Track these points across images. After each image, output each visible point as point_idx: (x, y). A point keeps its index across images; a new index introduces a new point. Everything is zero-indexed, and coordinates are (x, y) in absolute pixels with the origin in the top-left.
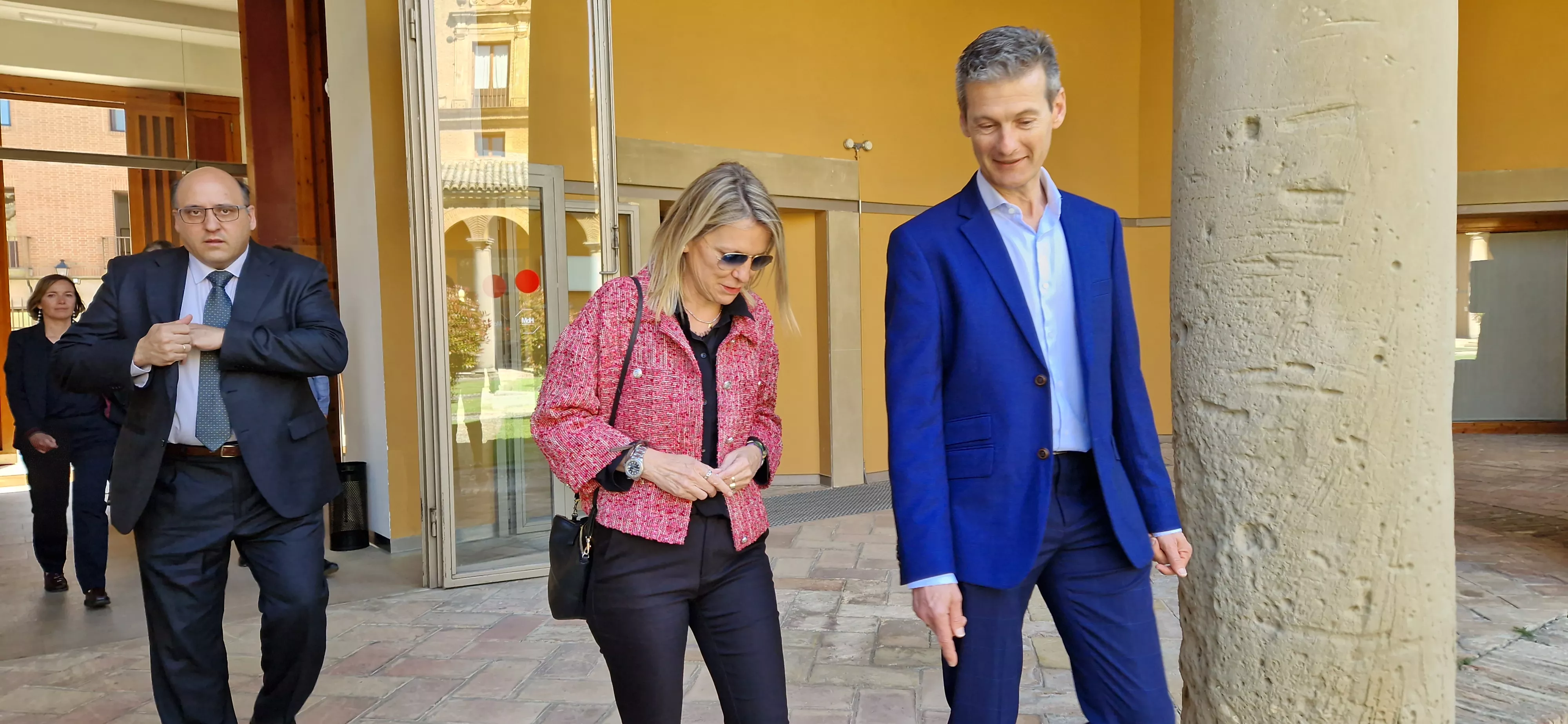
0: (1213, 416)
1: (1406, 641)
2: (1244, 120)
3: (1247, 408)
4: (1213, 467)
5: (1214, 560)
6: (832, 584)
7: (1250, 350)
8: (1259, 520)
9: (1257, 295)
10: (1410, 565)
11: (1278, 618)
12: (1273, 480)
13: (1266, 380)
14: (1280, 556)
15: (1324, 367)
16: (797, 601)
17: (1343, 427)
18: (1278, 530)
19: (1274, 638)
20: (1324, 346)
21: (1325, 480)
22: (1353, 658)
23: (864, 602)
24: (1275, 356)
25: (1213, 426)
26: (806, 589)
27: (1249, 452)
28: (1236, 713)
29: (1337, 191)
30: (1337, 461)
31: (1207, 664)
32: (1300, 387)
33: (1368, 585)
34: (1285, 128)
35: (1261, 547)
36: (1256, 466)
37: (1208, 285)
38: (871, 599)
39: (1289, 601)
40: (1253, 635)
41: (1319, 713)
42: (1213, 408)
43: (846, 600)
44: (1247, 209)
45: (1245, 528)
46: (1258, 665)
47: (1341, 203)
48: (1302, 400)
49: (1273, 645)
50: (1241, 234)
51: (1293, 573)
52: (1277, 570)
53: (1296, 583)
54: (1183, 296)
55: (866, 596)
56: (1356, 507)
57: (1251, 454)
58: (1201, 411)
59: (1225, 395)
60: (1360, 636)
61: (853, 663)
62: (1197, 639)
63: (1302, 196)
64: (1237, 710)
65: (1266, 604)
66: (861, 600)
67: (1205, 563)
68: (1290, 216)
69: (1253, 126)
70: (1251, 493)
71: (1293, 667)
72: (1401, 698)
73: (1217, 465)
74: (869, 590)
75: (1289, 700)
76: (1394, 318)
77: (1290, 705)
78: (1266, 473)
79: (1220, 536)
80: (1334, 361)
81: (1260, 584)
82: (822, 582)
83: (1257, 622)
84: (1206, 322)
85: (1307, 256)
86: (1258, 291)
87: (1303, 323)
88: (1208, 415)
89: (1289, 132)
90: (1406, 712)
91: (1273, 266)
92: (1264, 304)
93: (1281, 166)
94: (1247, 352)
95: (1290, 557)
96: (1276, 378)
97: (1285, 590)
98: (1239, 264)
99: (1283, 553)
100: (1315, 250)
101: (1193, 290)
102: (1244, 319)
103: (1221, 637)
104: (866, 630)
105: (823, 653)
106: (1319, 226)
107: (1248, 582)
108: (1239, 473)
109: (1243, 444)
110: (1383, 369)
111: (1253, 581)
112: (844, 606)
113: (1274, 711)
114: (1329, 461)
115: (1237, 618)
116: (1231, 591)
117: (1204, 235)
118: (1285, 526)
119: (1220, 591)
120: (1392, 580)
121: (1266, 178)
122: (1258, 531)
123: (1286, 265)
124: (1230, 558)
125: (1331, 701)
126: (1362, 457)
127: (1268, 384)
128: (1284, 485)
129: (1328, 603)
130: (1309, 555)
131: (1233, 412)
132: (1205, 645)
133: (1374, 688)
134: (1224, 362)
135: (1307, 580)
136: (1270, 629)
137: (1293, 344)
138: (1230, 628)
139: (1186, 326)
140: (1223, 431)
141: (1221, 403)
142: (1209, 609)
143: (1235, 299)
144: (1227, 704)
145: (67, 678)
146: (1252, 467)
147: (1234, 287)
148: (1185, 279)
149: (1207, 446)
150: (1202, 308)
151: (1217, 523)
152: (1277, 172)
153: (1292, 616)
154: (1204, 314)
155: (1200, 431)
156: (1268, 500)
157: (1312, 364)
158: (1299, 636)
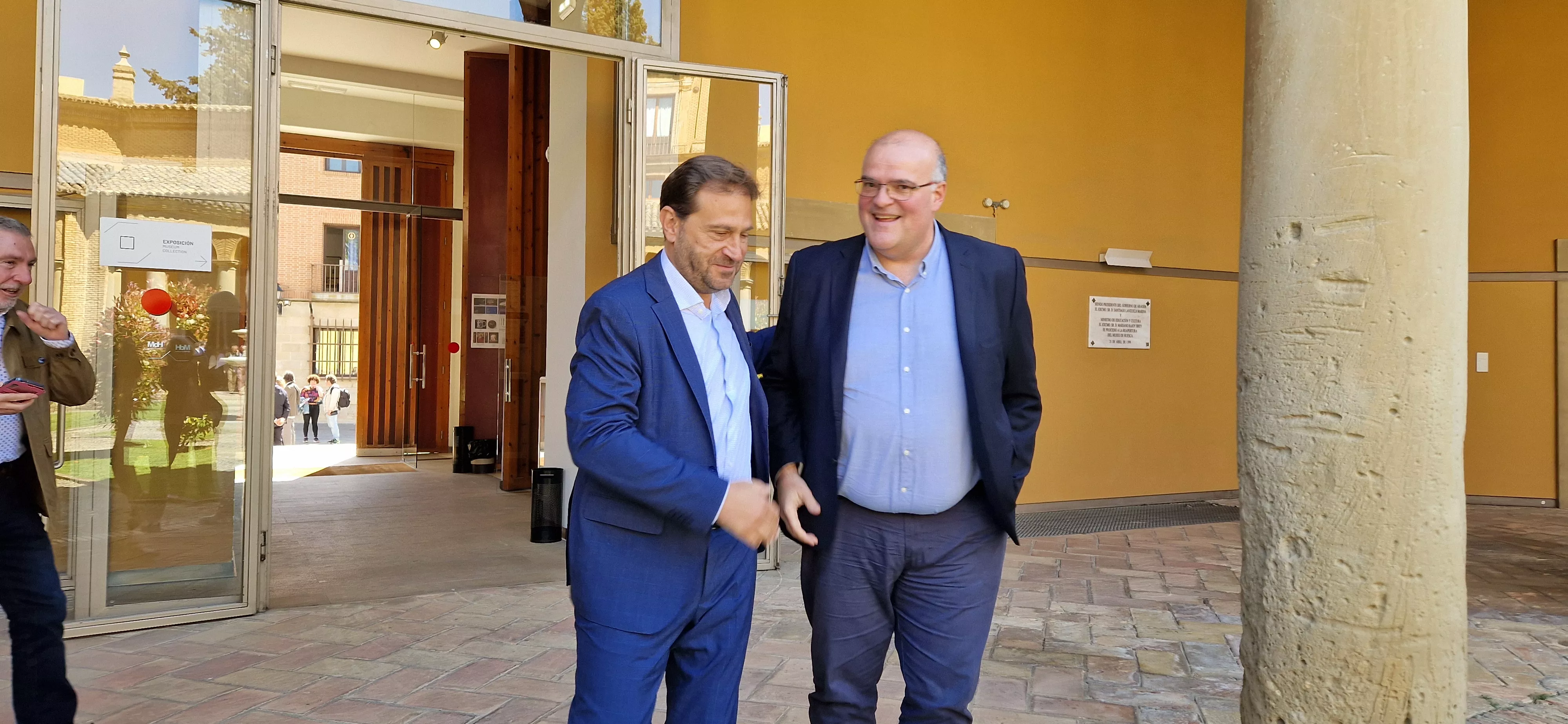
0: (1265, 452)
1: (1415, 636)
2: (1290, 225)
3: (1289, 446)
4: (1264, 492)
5: (1264, 566)
7: (1292, 401)
8: (1298, 535)
9: (1298, 359)
10: (1420, 575)
11: (1312, 613)
12: (1309, 503)
13: (1304, 424)
14: (1313, 562)
15: (1349, 416)
17: (1363, 464)
18: (1312, 542)
19: (1308, 628)
20: (1349, 400)
21: (1349, 504)
22: (1371, 647)
24: (1311, 406)
25: (1264, 459)
27: (1291, 480)
28: (1279, 688)
29: (1360, 281)
30: (1359, 490)
31: (1258, 649)
32: (1329, 431)
33: (1384, 589)
34: (1320, 232)
35: (1300, 556)
36: (1296, 491)
37: (1262, 350)
39: (1320, 599)
40: (1292, 625)
41: (1343, 689)
42: (1264, 445)
44: (1290, 292)
45: (1287, 541)
46: (1295, 649)
47: (1362, 291)
48: (1331, 442)
49: (1307, 633)
50: (1286, 311)
51: (1323, 577)
52: (1312, 574)
53: (1325, 584)
54: (1244, 357)
56: (1374, 527)
57: (1293, 482)
58: (1256, 447)
59: (1273, 435)
60: (1378, 629)
62: (1252, 629)
63: (1333, 285)
64: (1280, 686)
65: (1302, 601)
67: (1257, 569)
68: (1324, 300)
69: (1297, 229)
70: (1291, 513)
71: (1323, 652)
72: (1411, 681)
73: (1267, 490)
75: (1320, 678)
76: (1406, 380)
77: (1321, 682)
78: (1303, 498)
79: (1269, 547)
80: (1357, 412)
81: (1298, 585)
83: (1296, 616)
84: (1260, 378)
85: (1336, 330)
86: (1299, 356)
87: (1333, 381)
88: (1261, 451)
89: (1323, 235)
90: (1415, 693)
91: (1310, 337)
92: (1303, 365)
93: (1317, 261)
94: (1290, 403)
95: (1321, 565)
96: (1312, 423)
97: (1317, 590)
98: (1284, 334)
99: (1316, 560)
100: (1342, 326)
101: (1251, 352)
102: (1288, 377)
103: (1268, 627)
106: (1346, 308)
107: (1289, 583)
108: (1283, 497)
109: (1287, 474)
110: (1397, 420)
111: (1293, 582)
113: (1308, 687)
114: (1353, 490)
115: (1280, 612)
116: (1276, 590)
117: (1260, 310)
118: (1318, 539)
119: (1267, 590)
120: (1404, 586)
121: (1305, 270)
122: (1297, 543)
123: (1320, 336)
124: (1276, 564)
125: (1353, 680)
126: (1379, 488)
127: (1306, 427)
128: (1317, 507)
129: (1351, 602)
130: (1336, 563)
131: (1279, 449)
132: (1257, 634)
133: (1389, 670)
134: (1273, 409)
135: (1335, 583)
136: (1306, 621)
137: (1325, 398)
138: (1275, 620)
139: (1247, 381)
140: (1272, 463)
141: (1270, 441)
142: (1260, 605)
143: (1282, 361)
144: (1273, 681)
145: (352, 622)
146: (1293, 492)
147: (1281, 352)
148: (1247, 343)
149: (1260, 475)
150: (1258, 367)
151: (1267, 536)
152: (1314, 265)
153: (1322, 611)
154: (1259, 372)
155: (1255, 464)
156: (1306, 519)
157: (1340, 414)
158: (1328, 627)
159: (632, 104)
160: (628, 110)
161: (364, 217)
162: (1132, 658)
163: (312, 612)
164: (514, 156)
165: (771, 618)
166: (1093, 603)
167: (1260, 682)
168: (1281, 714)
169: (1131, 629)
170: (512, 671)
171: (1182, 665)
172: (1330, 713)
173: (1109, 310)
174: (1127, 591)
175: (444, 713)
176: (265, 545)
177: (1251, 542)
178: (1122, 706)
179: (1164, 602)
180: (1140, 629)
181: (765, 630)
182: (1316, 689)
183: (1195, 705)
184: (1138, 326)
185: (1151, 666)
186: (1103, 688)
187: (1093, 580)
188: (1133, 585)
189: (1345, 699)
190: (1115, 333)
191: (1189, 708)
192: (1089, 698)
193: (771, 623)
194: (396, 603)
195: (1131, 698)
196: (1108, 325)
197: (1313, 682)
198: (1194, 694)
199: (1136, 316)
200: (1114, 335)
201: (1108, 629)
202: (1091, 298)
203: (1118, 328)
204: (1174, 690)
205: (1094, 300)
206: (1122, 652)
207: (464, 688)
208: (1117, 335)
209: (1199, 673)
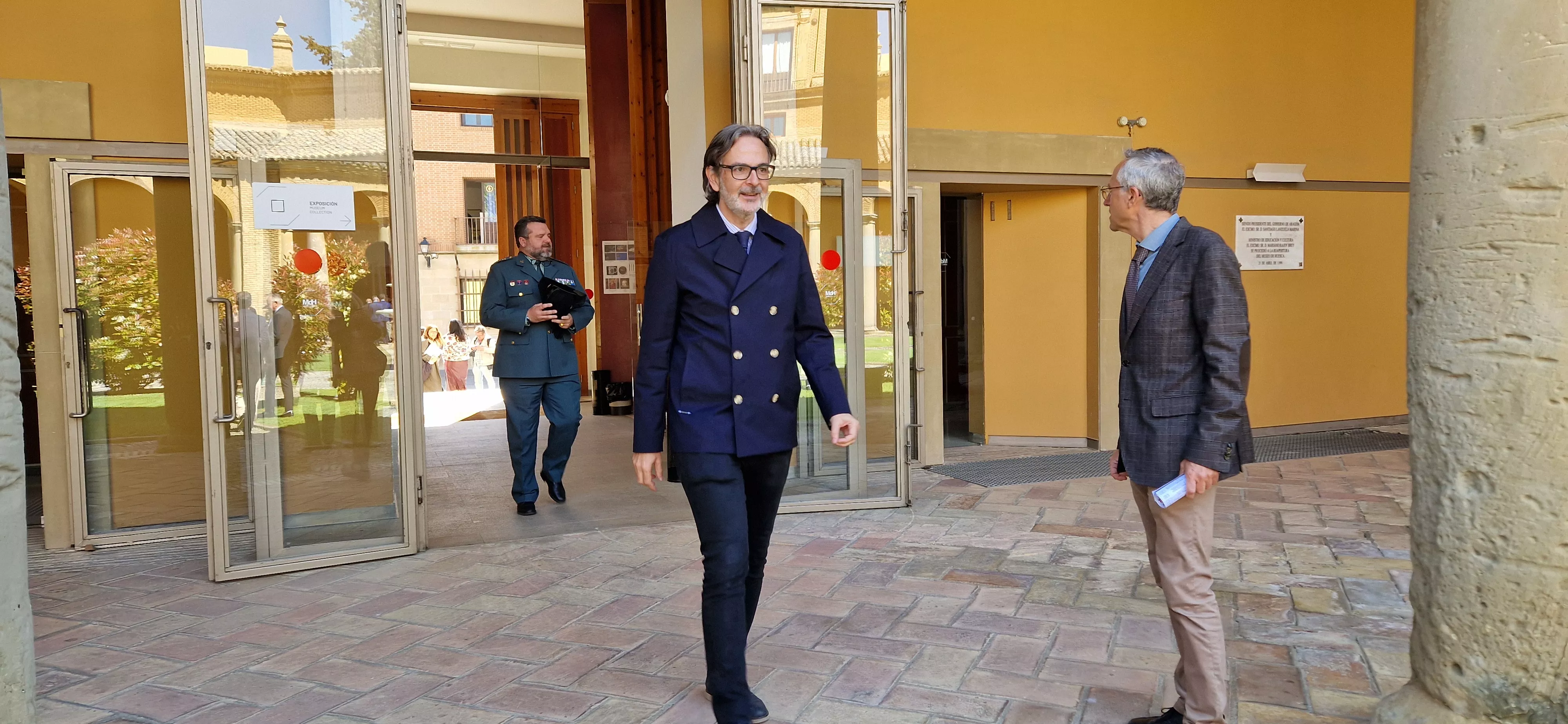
0: (1440, 380)
2: (1470, 129)
3: (1469, 373)
4: (1439, 423)
5: (1438, 503)
6: (1097, 532)
7: (1473, 324)
8: (1479, 468)
9: (1480, 277)
11: (1494, 552)
12: (1491, 434)
13: (1486, 349)
14: (1496, 499)
15: (1541, 339)
16: (1064, 544)
17: (1557, 391)
18: (1495, 476)
19: (1489, 568)
20: (1541, 320)
21: (1539, 435)
23: (1128, 549)
25: (1439, 387)
26: (1073, 534)
27: (1470, 411)
28: (1454, 632)
29: (1555, 188)
30: (1551, 419)
31: (1431, 590)
34: (1508, 135)
35: (1480, 491)
36: (1476, 422)
37: (1437, 268)
38: (1135, 547)
39: (1504, 537)
40: (1471, 566)
41: (1528, 633)
42: (1439, 373)
43: (1111, 546)
44: (1472, 204)
45: (1466, 475)
46: (1475, 591)
47: (1558, 198)
48: (1519, 367)
49: (1488, 575)
50: (1466, 224)
51: (1508, 514)
52: (1494, 512)
53: (1511, 522)
54: (1416, 277)
55: (1130, 544)
57: (1472, 412)
58: (1429, 375)
59: (1450, 361)
61: (1116, 595)
62: (1423, 569)
63: (1522, 193)
64: (1456, 629)
65: (1482, 539)
66: (1124, 546)
67: (1430, 505)
68: (1512, 210)
69: (1479, 133)
70: (1471, 445)
71: (1507, 594)
73: (1442, 421)
74: (1132, 540)
75: (1502, 621)
77: (1503, 626)
78: (1485, 429)
79: (1444, 482)
80: (1550, 334)
81: (1477, 522)
82: (1088, 530)
83: (1475, 555)
84: (1435, 299)
85: (1526, 244)
86: (1481, 273)
87: (1521, 301)
88: (1435, 378)
89: (1511, 138)
91: (1495, 252)
92: (1486, 284)
93: (1503, 167)
94: (1470, 326)
95: (1505, 501)
96: (1495, 347)
97: (1501, 529)
98: (1464, 251)
99: (1500, 496)
100: (1533, 239)
101: (1424, 272)
102: (1468, 297)
103: (1443, 567)
104: (1129, 570)
105: (1087, 585)
106: (1539, 219)
107: (1467, 521)
108: (1461, 428)
109: (1465, 403)
111: (1472, 520)
112: (1108, 550)
113: (1488, 631)
114: (1543, 419)
115: (1456, 551)
116: (1451, 528)
117: (1434, 224)
118: (1502, 473)
119: (1442, 527)
121: (1489, 178)
122: (1478, 477)
123: (1507, 251)
124: (1452, 500)
125: (1540, 623)
127: (1488, 352)
128: (1501, 439)
129: (1540, 540)
130: (1523, 499)
131: (1457, 376)
132: (1430, 574)
134: (1450, 334)
135: (1521, 520)
136: (1486, 560)
137: (1512, 319)
138: (1450, 560)
139: (1418, 303)
140: (1448, 392)
141: (1446, 368)
142: (1434, 544)
143: (1461, 280)
144: (1448, 624)
145: (505, 560)
146: (1473, 422)
147: (1459, 270)
148: (1419, 262)
149: (1434, 405)
150: (1432, 287)
151: (1442, 470)
152: (1500, 172)
153: (1506, 550)
154: (1433, 292)
155: (1429, 393)
156: (1487, 451)
157: (1529, 336)
158: (1512, 567)
159: (747, 41)
160: (743, 48)
161: (498, 170)
162: (1286, 595)
163: (468, 551)
164: (635, 101)
165: (904, 555)
166: (1242, 538)
167: (1433, 625)
168: (1457, 659)
169: (1284, 565)
170: (654, 607)
171: (1341, 602)
172: (1514, 658)
173: (1257, 229)
174: (1280, 526)
175: (592, 648)
176: (421, 488)
177: (1422, 477)
178: (1276, 646)
179: (1320, 536)
180: (1295, 565)
181: (898, 567)
182: (1497, 633)
183: (1356, 645)
184: (1290, 245)
185: (1307, 604)
186: (1255, 627)
187: (1242, 513)
188: (1286, 519)
189: (1531, 644)
190: (1265, 253)
191: (1350, 647)
192: (1239, 637)
193: (904, 561)
194: (545, 541)
195: (1284, 637)
196: (1257, 245)
197: (1495, 626)
198: (1356, 634)
199: (1288, 234)
200: (1263, 256)
201: (1258, 565)
202: (1238, 217)
203: (1268, 248)
204: (1333, 629)
205: (1241, 220)
206: (1274, 590)
207: (610, 623)
208: (1267, 256)
209: (1360, 611)
